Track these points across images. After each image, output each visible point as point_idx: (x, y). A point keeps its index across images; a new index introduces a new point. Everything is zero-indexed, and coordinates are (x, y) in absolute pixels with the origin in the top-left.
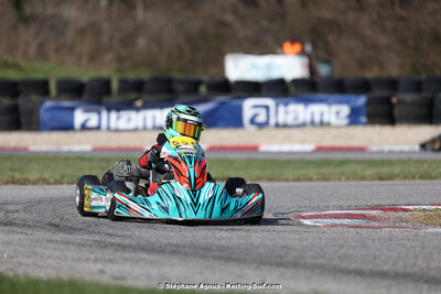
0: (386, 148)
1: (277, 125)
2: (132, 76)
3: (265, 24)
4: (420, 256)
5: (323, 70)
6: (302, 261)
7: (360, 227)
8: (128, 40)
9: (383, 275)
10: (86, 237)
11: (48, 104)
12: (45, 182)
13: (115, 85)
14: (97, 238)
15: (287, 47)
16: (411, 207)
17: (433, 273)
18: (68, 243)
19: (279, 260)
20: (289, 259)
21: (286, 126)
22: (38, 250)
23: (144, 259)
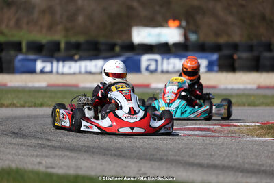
0: (230, 87)
1: (162, 72)
2: (73, 40)
3: (157, 8)
4: (240, 156)
5: (193, 37)
6: (165, 158)
7: (206, 136)
8: (72, 18)
9: (215, 167)
10: (33, 141)
11: (20, 57)
12: (14, 105)
13: (63, 46)
14: (40, 142)
15: (171, 23)
16: (239, 124)
17: (246, 166)
18: (21, 145)
19: (152, 157)
20: (158, 156)
21: (167, 72)
22: (2, 149)
23: (67, 155)
